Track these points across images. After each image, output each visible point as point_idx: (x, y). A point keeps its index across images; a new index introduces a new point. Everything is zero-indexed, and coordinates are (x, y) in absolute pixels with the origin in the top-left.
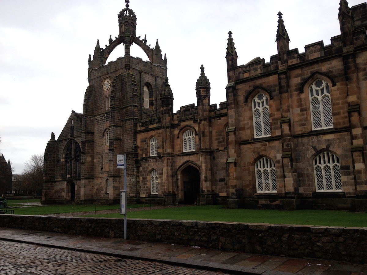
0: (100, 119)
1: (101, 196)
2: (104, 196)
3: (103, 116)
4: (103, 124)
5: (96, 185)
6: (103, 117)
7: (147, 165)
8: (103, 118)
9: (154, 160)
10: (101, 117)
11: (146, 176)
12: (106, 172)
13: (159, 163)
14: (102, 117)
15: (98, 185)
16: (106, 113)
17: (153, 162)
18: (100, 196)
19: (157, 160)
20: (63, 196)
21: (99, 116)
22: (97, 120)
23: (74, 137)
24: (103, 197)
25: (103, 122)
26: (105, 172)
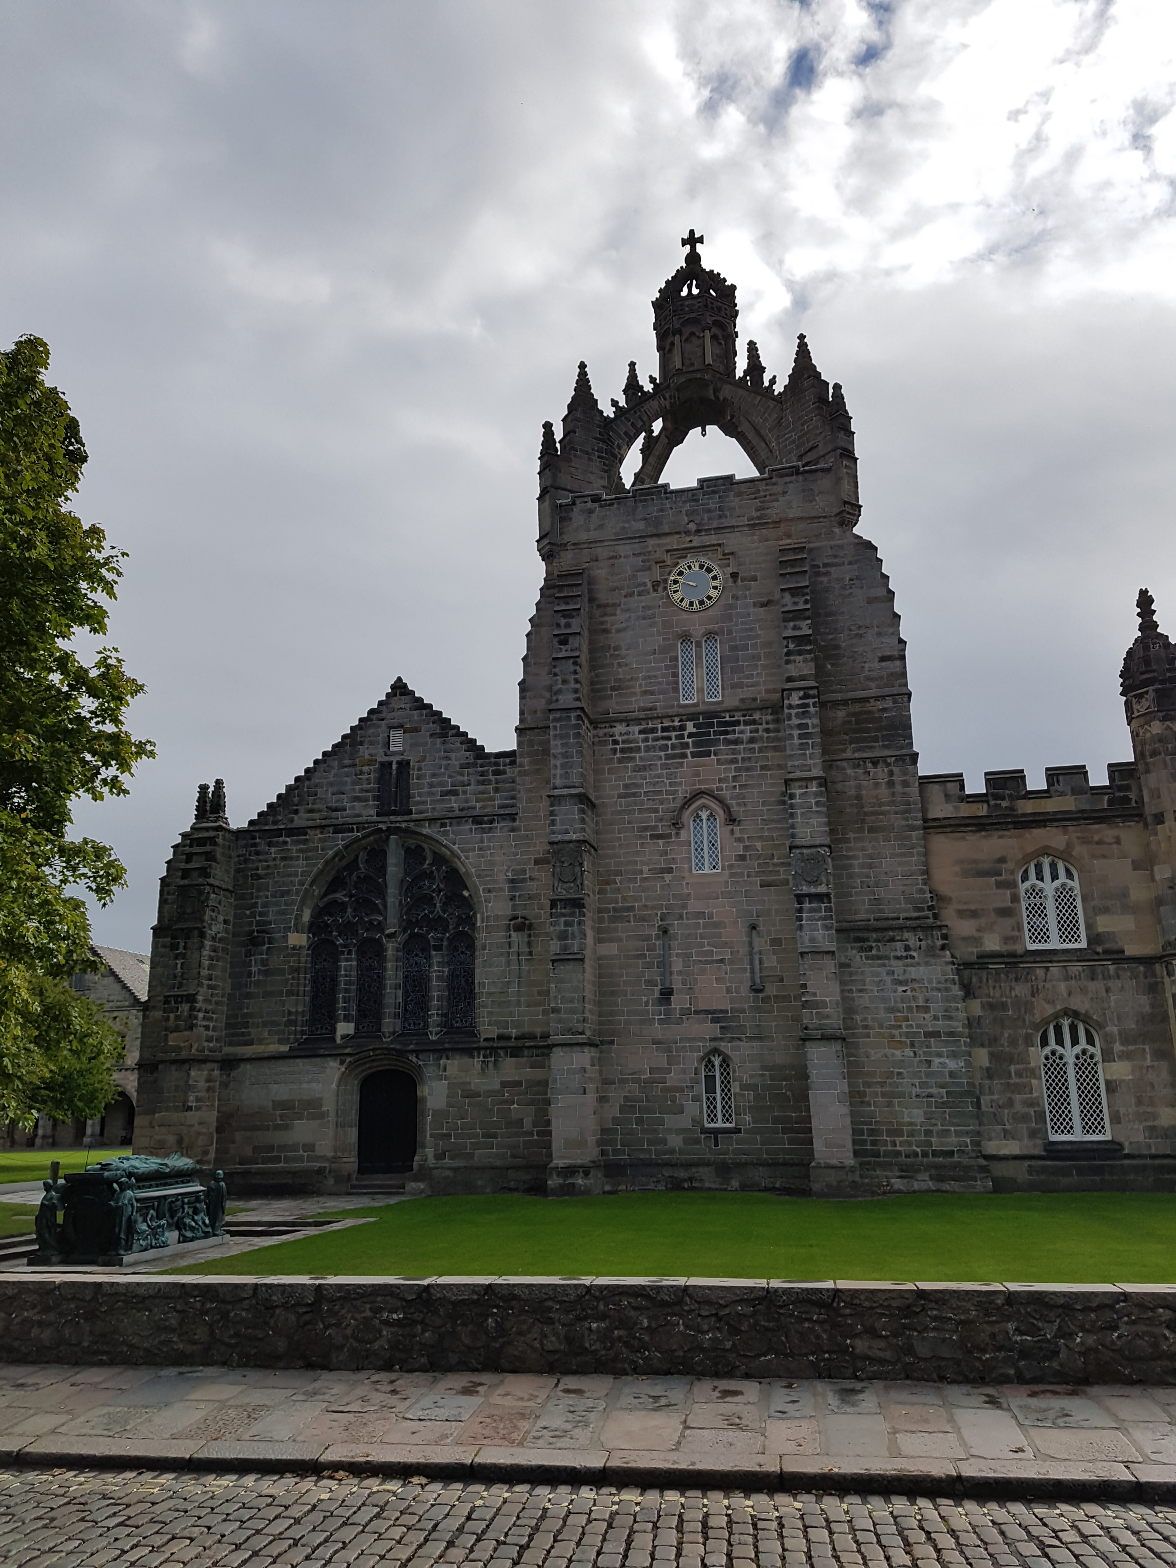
0: (646, 740)
1: (664, 1142)
2: (685, 1141)
3: (664, 729)
4: (665, 767)
5: (623, 1081)
6: (673, 734)
7: (1021, 990)
8: (669, 738)
9: (1075, 968)
10: (653, 730)
11: (1021, 1048)
12: (697, 1012)
13: (1115, 984)
14: (659, 734)
15: (636, 1081)
16: (692, 717)
17: (1067, 978)
18: (651, 1142)
19: (1099, 969)
20: (310, 1147)
21: (637, 729)
22: (615, 742)
23: (414, 816)
24: (681, 1152)
25: (668, 757)
26: (686, 1012)
